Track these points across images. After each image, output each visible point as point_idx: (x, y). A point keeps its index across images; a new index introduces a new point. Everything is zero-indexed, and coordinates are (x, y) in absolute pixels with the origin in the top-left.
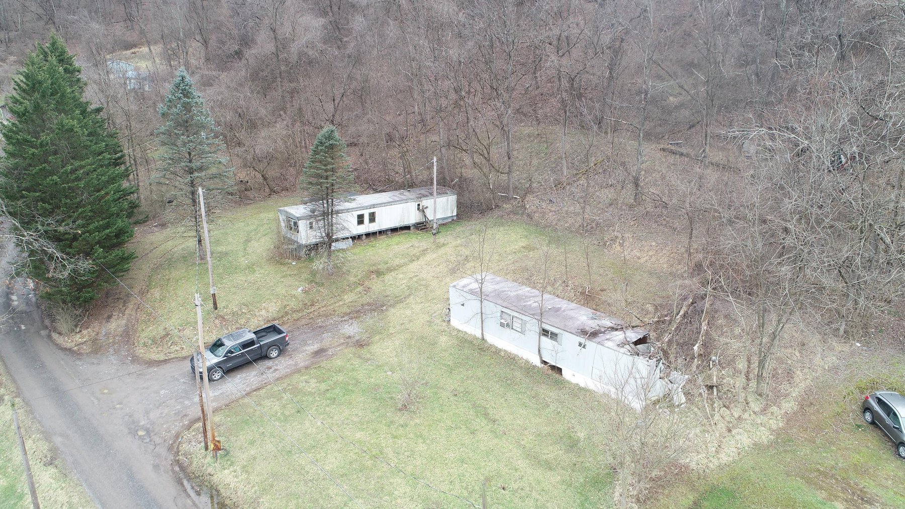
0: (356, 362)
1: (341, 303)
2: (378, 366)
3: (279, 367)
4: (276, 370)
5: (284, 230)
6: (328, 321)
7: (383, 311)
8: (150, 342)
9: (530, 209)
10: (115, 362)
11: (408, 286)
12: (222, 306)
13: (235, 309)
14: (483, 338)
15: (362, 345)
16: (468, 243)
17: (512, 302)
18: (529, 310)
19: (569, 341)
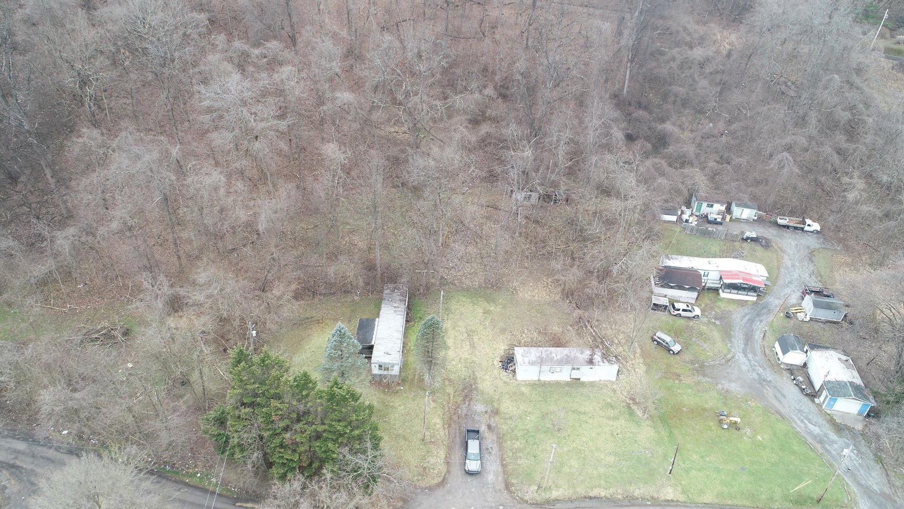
2: (520, 417)
3: (490, 446)
5: (376, 371)
6: (463, 410)
7: (476, 389)
8: (420, 477)
9: (449, 278)
10: (426, 497)
11: (465, 367)
12: (422, 437)
13: (429, 434)
14: (539, 380)
15: (496, 412)
16: (455, 323)
17: (551, 361)
18: (561, 362)
19: (586, 369)
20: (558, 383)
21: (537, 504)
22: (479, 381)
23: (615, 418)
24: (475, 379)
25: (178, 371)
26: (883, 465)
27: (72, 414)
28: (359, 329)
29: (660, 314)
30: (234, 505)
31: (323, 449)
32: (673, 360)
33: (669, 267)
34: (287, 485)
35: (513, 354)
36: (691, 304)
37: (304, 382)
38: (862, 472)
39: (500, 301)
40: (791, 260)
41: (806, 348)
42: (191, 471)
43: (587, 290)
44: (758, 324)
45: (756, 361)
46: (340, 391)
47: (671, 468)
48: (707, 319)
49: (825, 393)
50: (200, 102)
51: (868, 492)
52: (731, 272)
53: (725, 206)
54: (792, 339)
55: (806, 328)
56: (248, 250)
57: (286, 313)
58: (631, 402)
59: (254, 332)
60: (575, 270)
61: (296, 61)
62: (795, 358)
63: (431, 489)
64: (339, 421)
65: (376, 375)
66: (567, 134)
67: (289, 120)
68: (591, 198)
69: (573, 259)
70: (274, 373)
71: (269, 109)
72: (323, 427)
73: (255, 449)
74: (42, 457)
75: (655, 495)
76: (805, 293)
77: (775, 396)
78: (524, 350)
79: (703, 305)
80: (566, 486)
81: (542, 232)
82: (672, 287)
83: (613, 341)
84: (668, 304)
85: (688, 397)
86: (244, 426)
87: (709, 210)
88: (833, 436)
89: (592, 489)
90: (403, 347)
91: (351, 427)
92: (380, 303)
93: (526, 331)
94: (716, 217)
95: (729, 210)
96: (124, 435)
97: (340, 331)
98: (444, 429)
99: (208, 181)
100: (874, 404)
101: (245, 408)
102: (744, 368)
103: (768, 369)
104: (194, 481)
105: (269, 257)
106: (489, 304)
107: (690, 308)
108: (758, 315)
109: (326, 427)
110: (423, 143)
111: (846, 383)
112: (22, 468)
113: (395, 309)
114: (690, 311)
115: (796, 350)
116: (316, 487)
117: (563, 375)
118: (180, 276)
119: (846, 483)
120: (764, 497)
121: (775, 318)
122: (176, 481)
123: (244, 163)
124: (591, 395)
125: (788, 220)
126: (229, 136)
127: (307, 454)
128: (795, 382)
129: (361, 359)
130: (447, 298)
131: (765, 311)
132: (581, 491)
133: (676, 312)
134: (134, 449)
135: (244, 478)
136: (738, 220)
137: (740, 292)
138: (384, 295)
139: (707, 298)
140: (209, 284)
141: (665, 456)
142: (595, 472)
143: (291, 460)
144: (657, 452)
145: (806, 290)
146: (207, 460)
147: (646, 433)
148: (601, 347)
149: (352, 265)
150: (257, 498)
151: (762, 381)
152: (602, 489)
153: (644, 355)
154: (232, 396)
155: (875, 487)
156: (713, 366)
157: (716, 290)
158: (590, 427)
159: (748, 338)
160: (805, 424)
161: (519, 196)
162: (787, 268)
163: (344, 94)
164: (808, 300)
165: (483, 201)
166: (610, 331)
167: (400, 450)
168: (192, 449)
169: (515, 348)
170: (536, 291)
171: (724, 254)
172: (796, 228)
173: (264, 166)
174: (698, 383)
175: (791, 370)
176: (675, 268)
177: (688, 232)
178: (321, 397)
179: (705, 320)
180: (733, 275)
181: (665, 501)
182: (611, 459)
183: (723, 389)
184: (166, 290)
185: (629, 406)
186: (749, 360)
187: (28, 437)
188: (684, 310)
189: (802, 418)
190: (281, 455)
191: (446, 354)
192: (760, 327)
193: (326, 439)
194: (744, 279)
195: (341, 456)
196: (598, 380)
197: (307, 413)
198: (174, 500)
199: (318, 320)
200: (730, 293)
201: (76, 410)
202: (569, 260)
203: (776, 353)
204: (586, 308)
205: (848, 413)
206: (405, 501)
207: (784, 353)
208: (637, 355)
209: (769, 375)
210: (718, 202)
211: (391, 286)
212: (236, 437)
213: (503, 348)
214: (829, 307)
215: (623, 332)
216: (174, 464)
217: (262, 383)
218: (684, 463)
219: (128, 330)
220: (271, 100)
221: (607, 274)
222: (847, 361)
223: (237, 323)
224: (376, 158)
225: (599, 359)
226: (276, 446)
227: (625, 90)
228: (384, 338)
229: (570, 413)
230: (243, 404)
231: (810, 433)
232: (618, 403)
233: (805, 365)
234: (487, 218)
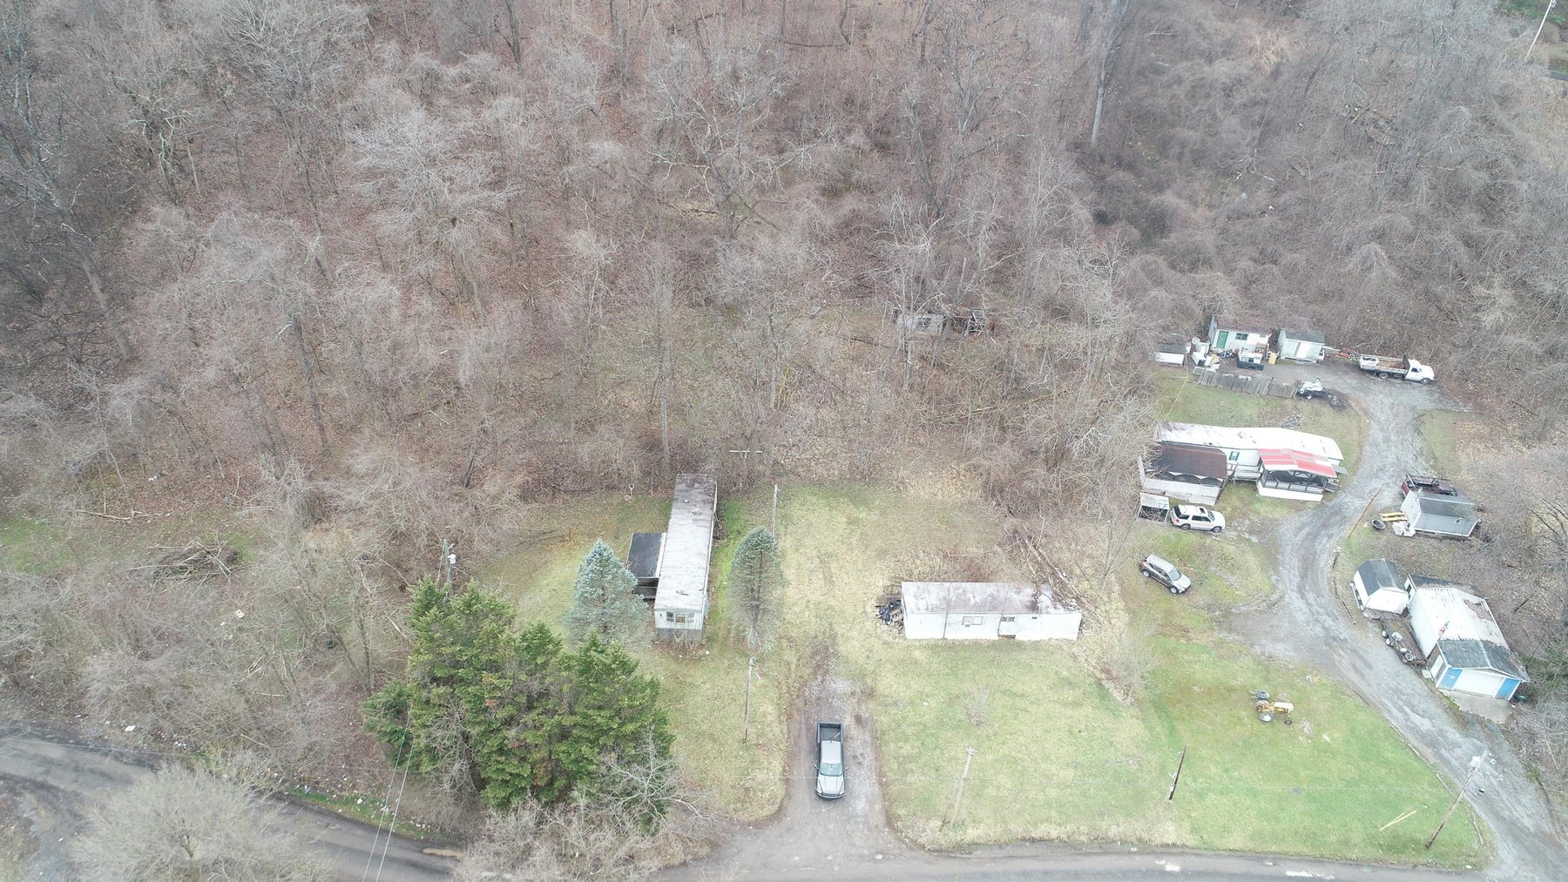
0: (893, 710)
1: (793, 667)
2: (912, 703)
3: (860, 751)
4: (862, 755)
5: (662, 623)
6: (813, 690)
7: (836, 654)
8: (739, 805)
9: (788, 463)
10: (749, 838)
11: (817, 617)
12: (742, 736)
13: (754, 730)
14: (944, 639)
15: (870, 694)
16: (799, 540)
17: (965, 606)
18: (982, 608)
19: (1025, 619)
20: (976, 645)
21: (940, 851)
22: (840, 640)
23: (1076, 704)
24: (834, 637)
25: (323, 623)
26: (1540, 784)
27: (142, 697)
28: (633, 551)
29: (1153, 524)
30: (421, 852)
31: (573, 757)
32: (1177, 603)
33: (1171, 443)
34: (512, 818)
35: (899, 593)
36: (1209, 507)
37: (540, 642)
38: (1504, 796)
39: (877, 502)
40: (1382, 430)
41: (1408, 583)
42: (346, 794)
43: (1027, 484)
44: (1324, 542)
45: (1321, 607)
46: (602, 657)
47: (1172, 789)
48: (1235, 533)
49: (1440, 661)
50: (356, 159)
51: (1513, 830)
52: (1278, 451)
53: (1267, 337)
54: (1383, 568)
55: (1408, 549)
56: (440, 416)
57: (506, 524)
58: (1103, 676)
59: (453, 557)
60: (1006, 448)
61: (522, 87)
62: (1388, 599)
63: (758, 825)
64: (600, 708)
65: (663, 629)
66: (992, 213)
67: (510, 191)
68: (1034, 325)
69: (1003, 429)
70: (487, 625)
71: (474, 171)
72: (573, 718)
73: (457, 757)
74: (92, 771)
75: (1145, 836)
76: (1407, 487)
77: (1354, 666)
78: (918, 588)
79: (1229, 509)
80: (991, 821)
81: (949, 383)
82: (1175, 478)
83: (1071, 572)
84: (1168, 508)
85: (1202, 668)
86: (437, 717)
87: (1240, 343)
88: (1454, 735)
89: (1035, 825)
90: (709, 582)
91: (620, 719)
92: (669, 507)
93: (922, 555)
94: (1252, 355)
95: (1274, 344)
96: (230, 733)
97: (600, 555)
98: (780, 722)
99: (371, 296)
100: (1526, 679)
101: (438, 686)
102: (1301, 617)
103: (1341, 619)
104: (352, 811)
105: (476, 428)
106: (857, 507)
107: (1206, 515)
108: (1325, 526)
109: (578, 718)
110: (743, 229)
111: (1477, 644)
112: (58, 789)
113: (696, 517)
114: (1206, 519)
115: (1391, 585)
116: (561, 821)
117: (986, 630)
118: (325, 461)
119: (1477, 815)
120: (1333, 838)
121: (1355, 531)
122: (320, 812)
123: (430, 265)
124: (1034, 664)
125: (1377, 361)
126: (406, 218)
127: (544, 764)
128: (1388, 641)
129: (637, 604)
130: (785, 498)
131: (1338, 518)
132: (1017, 828)
133: (1182, 522)
134: (248, 757)
135: (438, 805)
136: (1291, 361)
137: (1293, 486)
138: (676, 493)
139: (1236, 498)
140: (373, 474)
141: (1162, 769)
142: (1041, 797)
143: (518, 775)
144: (1149, 762)
145: (1409, 482)
146: (374, 776)
147: (1129, 729)
148: (1051, 581)
149: (621, 442)
150: (460, 840)
151: (1331, 640)
152: (1053, 826)
153: (1124, 594)
154: (415, 665)
155: (1527, 822)
156: (1246, 615)
157: (1251, 483)
158: (1033, 719)
159: (1308, 566)
160: (1406, 713)
161: (910, 321)
162: (1377, 445)
163: (606, 144)
164: (1413, 500)
165: (847, 330)
166: (1067, 554)
167: (705, 759)
168: (348, 757)
169: (903, 584)
170: (940, 486)
171: (1264, 421)
172: (1391, 375)
173: (466, 269)
174: (1220, 644)
175: (1382, 620)
176: (1180, 445)
177: (1205, 383)
178: (568, 668)
179: (1233, 534)
180: (1279, 457)
181: (1162, 846)
182: (1069, 774)
183: (1263, 653)
184: (301, 484)
185: (1099, 684)
186: (1309, 604)
187: (69, 738)
188: (1195, 518)
189: (1401, 703)
190: (500, 766)
191: (783, 594)
192: (1328, 547)
193: (578, 740)
194: (1300, 464)
195: (603, 769)
196: (1046, 638)
197: (544, 694)
198: (318, 844)
199: (563, 536)
200: (1276, 488)
201: (149, 691)
202: (996, 432)
203: (1356, 591)
204: (1026, 515)
205: (1481, 696)
206: (714, 845)
207: (1370, 591)
208: (1114, 595)
209: (1343, 629)
210: (1255, 330)
211: (688, 477)
212: (422, 735)
213: (881, 584)
214: (1448, 511)
215: (1090, 556)
216: (317, 783)
217: (468, 643)
218: (1195, 780)
219: (235, 554)
220: (477, 155)
221: (1063, 455)
222: (1479, 604)
223: (422, 541)
224: (661, 257)
225: (1049, 602)
226: (492, 752)
227: (1094, 136)
228: (676, 567)
229: (998, 695)
230: (435, 679)
231: (1414, 729)
232: (1081, 678)
233: (1406, 611)
234: (855, 359)
